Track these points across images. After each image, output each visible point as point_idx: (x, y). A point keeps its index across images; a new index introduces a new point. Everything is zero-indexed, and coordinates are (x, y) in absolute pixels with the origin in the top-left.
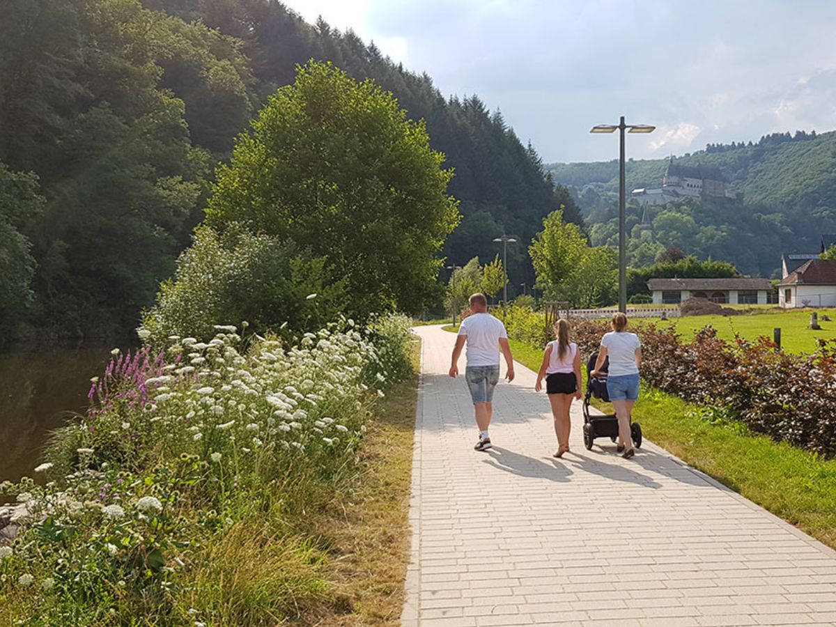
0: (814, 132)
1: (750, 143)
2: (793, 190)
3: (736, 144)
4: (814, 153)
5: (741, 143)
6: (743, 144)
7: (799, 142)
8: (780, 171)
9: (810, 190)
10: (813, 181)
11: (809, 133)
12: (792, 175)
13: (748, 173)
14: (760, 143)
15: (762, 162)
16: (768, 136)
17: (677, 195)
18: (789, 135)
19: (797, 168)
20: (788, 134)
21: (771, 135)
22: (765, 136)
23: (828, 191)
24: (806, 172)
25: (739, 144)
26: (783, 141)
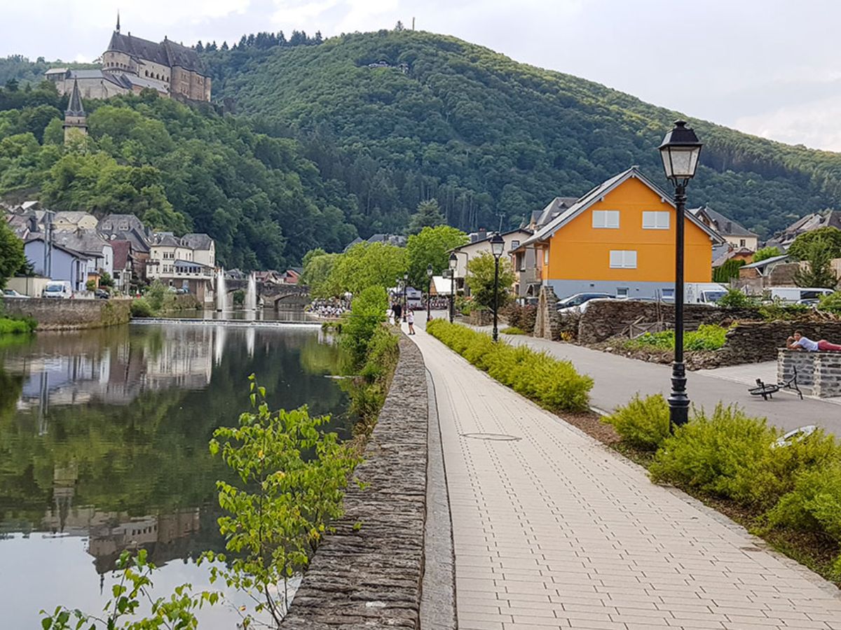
0: (319, 34)
1: (225, 45)
2: (303, 109)
3: (204, 46)
4: (324, 61)
5: (212, 44)
6: (214, 45)
7: (298, 47)
8: (277, 84)
9: (329, 110)
10: (332, 97)
11: (311, 35)
12: (297, 88)
13: (224, 86)
14: (240, 43)
15: (244, 72)
16: (252, 36)
17: (128, 85)
18: (283, 36)
19: (303, 80)
20: (281, 36)
21: (256, 36)
22: (248, 35)
23: (356, 114)
24: (320, 84)
25: (209, 44)
26: (273, 45)
